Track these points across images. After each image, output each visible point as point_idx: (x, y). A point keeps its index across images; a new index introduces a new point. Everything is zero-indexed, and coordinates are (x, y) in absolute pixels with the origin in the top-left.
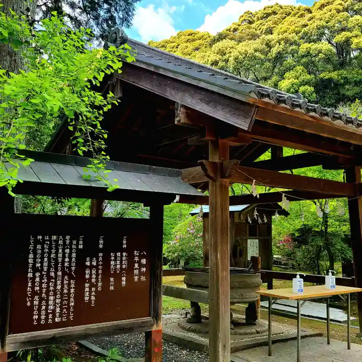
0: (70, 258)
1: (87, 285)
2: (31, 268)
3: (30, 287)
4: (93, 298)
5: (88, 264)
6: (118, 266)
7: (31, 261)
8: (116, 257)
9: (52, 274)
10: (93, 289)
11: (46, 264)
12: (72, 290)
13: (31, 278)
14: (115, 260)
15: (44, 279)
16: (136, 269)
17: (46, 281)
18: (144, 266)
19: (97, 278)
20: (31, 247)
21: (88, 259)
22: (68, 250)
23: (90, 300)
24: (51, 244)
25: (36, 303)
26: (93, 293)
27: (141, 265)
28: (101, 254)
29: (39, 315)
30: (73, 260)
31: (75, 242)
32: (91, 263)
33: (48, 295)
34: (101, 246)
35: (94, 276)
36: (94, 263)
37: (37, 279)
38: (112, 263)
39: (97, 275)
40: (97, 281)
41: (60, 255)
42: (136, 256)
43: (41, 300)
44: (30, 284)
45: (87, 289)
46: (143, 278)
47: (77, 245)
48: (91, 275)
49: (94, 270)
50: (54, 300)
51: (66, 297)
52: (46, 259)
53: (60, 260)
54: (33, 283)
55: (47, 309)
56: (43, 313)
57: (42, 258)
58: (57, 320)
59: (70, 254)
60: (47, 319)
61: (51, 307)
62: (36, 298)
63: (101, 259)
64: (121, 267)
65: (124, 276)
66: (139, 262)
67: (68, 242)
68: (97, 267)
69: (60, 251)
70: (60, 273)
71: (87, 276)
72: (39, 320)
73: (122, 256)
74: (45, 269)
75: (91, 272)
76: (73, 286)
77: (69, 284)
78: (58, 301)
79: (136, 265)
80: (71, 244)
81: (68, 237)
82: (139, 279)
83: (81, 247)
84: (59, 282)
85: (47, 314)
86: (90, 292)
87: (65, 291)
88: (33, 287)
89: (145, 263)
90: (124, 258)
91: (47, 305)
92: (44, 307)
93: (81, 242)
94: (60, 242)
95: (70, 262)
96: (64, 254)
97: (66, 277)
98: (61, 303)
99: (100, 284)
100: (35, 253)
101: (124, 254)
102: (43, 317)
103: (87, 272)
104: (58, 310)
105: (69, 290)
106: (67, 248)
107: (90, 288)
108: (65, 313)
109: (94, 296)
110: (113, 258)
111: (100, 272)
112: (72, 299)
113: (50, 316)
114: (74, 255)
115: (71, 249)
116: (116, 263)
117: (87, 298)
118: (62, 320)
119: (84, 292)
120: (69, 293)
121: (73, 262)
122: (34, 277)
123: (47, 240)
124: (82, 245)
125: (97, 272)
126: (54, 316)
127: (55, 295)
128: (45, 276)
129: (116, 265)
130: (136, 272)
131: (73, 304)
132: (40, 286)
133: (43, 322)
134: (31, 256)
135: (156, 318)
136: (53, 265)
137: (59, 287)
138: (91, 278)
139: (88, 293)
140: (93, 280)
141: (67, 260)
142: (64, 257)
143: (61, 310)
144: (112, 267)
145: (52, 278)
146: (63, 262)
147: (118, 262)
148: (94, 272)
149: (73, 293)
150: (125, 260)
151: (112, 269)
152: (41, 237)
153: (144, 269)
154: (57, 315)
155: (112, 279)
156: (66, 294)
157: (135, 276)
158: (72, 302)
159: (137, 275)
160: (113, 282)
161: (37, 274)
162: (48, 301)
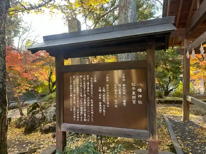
0: (90, 87)
1: (100, 103)
2: (71, 92)
3: (71, 101)
4: (104, 111)
5: (100, 91)
6: (120, 93)
7: (71, 88)
9: (81, 96)
10: (104, 106)
11: (78, 90)
12: (92, 105)
13: (71, 97)
15: (77, 98)
16: (133, 95)
17: (78, 99)
18: (140, 93)
19: (106, 99)
20: (71, 82)
21: (100, 88)
22: (88, 83)
23: (102, 112)
25: (74, 109)
26: (104, 108)
27: (137, 93)
28: (107, 85)
29: (76, 116)
30: (92, 88)
31: (92, 79)
32: (102, 90)
34: (107, 80)
35: (104, 98)
36: (104, 91)
38: (116, 90)
39: (106, 97)
40: (106, 101)
41: (85, 86)
42: (133, 86)
45: (100, 105)
46: (140, 102)
47: (93, 80)
49: (104, 94)
50: (83, 109)
52: (78, 88)
53: (85, 88)
54: (73, 99)
55: (79, 114)
56: (78, 115)
57: (76, 87)
58: (84, 120)
59: (90, 85)
60: (80, 119)
61: (82, 113)
62: (74, 107)
63: (108, 88)
64: (122, 94)
65: (124, 100)
66: (136, 91)
67: (88, 78)
69: (84, 83)
70: (85, 95)
71: (100, 98)
72: (76, 118)
73: (122, 86)
74: (78, 93)
75: (102, 96)
76: (92, 103)
77: (90, 102)
78: (85, 110)
79: (134, 93)
80: (90, 80)
81: (88, 76)
82: (137, 102)
84: (85, 100)
85: (80, 116)
86: (102, 107)
87: (88, 105)
88: (73, 101)
89: (141, 91)
91: (80, 112)
92: (78, 112)
93: (95, 78)
94: (84, 79)
95: (90, 89)
96: (86, 85)
97: (88, 98)
98: (86, 111)
99: (108, 103)
101: (124, 85)
102: (78, 117)
103: (100, 95)
104: (85, 115)
105: (90, 105)
106: (88, 82)
107: (102, 105)
108: (88, 117)
110: (116, 88)
111: (108, 96)
112: (92, 110)
113: (81, 117)
114: (92, 86)
115: (90, 82)
116: (118, 90)
117: (100, 111)
118: (87, 120)
119: (99, 107)
120: (90, 106)
121: (92, 89)
122: (73, 96)
123: (78, 78)
127: (83, 107)
128: (78, 96)
129: (118, 92)
130: (134, 97)
131: (93, 113)
132: (76, 101)
133: (78, 120)
134: (71, 86)
136: (81, 91)
137: (85, 103)
138: (102, 99)
139: (101, 108)
140: (104, 101)
141: (88, 88)
143: (87, 115)
144: (116, 93)
146: (86, 89)
147: (120, 90)
149: (92, 107)
150: (124, 89)
151: (116, 94)
152: (74, 77)
153: (141, 96)
154: (85, 117)
155: (116, 101)
156: (89, 107)
157: (133, 100)
158: (92, 112)
159: (135, 100)
160: (117, 103)
161: (74, 95)
162: (80, 109)
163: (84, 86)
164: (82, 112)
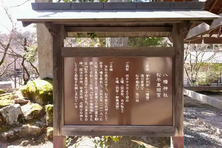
0: (104, 78)
1: (117, 97)
2: (76, 84)
4: (122, 107)
5: (117, 82)
6: (143, 85)
7: (76, 79)
8: (140, 77)
9: (91, 88)
10: (122, 100)
11: (86, 81)
12: (106, 100)
13: (77, 90)
14: (140, 80)
15: (85, 91)
16: (158, 87)
17: (87, 92)
18: (166, 85)
19: (125, 93)
20: (76, 70)
21: (117, 79)
22: (102, 72)
23: (120, 107)
24: (89, 68)
25: (81, 106)
26: (122, 103)
27: (163, 85)
28: (127, 76)
29: (84, 114)
30: (106, 79)
31: (106, 67)
32: (119, 82)
33: (89, 102)
34: (127, 69)
35: (122, 91)
36: (122, 82)
37: (81, 91)
38: (137, 82)
39: (125, 90)
40: (125, 95)
42: (159, 77)
43: (84, 105)
44: (76, 94)
45: (117, 100)
46: (165, 95)
47: (108, 68)
48: (120, 90)
49: (122, 87)
50: (94, 106)
51: (101, 104)
52: (86, 78)
53: (96, 78)
54: (79, 93)
55: (88, 111)
56: (86, 113)
57: (84, 77)
58: (96, 119)
59: (104, 75)
60: (89, 118)
62: (81, 103)
63: (127, 79)
64: (145, 86)
65: (147, 92)
66: (161, 82)
67: (101, 66)
68: (124, 85)
69: (96, 72)
70: (96, 88)
71: (117, 91)
72: (84, 118)
73: (145, 77)
74: (86, 84)
75: (120, 88)
76: (106, 97)
77: (104, 96)
78: (96, 107)
79: (159, 85)
80: (104, 68)
81: (101, 63)
82: (162, 95)
83: (111, 70)
84: (96, 94)
85: (89, 115)
86: (120, 102)
87: (101, 100)
88: (79, 96)
89: (166, 83)
90: (147, 79)
91: (89, 109)
92: (86, 110)
93: (111, 66)
94: (96, 67)
95: (104, 80)
96: (99, 74)
97: (101, 91)
98: (98, 108)
99: (127, 97)
100: (79, 74)
101: (147, 76)
102: (86, 116)
103: (117, 88)
104: (96, 113)
105: (104, 100)
106: (101, 71)
107: (120, 99)
108: (101, 115)
109: (123, 105)
110: (137, 79)
111: (127, 88)
112: (106, 106)
113: (91, 116)
114: (106, 75)
115: (104, 71)
116: (141, 82)
117: (117, 107)
118: (99, 119)
120: (104, 102)
121: (106, 81)
122: (79, 90)
123: (86, 65)
124: (112, 69)
125: (125, 88)
126: (94, 117)
127: (94, 102)
128: (86, 89)
129: (140, 84)
130: (159, 90)
131: (107, 110)
132: (83, 96)
133: (86, 120)
134: (76, 76)
135: (178, 128)
136: (92, 82)
137: (96, 97)
138: (120, 92)
139: (118, 103)
140: (122, 94)
142: (99, 77)
143: (99, 113)
144: (137, 85)
145: (91, 91)
146: (99, 80)
147: (142, 82)
148: (122, 88)
149: (107, 102)
150: (148, 81)
151: (137, 87)
152: (82, 63)
153: (166, 88)
154: (96, 116)
155: (137, 94)
156: (102, 102)
157: (158, 93)
158: (106, 108)
159: (160, 93)
160: (138, 96)
161: (81, 88)
162: (89, 106)
163: (95, 75)
164: (92, 110)
